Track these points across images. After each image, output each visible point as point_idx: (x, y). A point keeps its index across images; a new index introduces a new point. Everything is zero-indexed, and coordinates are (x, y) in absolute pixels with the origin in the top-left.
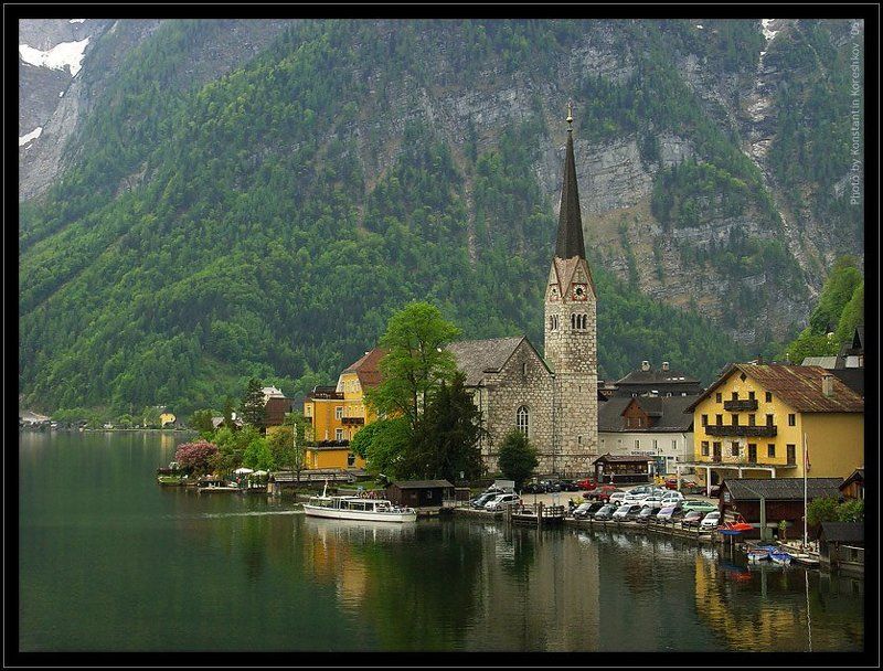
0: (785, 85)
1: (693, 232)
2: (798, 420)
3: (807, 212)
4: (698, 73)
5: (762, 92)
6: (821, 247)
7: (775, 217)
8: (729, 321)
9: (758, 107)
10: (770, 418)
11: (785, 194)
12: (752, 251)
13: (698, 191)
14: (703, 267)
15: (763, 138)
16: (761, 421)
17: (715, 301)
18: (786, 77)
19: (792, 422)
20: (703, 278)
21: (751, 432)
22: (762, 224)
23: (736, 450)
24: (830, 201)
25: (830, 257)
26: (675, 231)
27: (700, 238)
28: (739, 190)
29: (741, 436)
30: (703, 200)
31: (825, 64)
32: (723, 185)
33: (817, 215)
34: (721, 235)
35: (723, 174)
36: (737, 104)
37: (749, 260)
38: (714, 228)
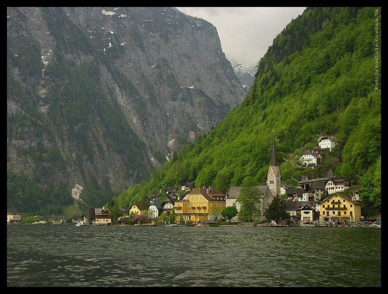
0: (53, 84)
1: (21, 142)
2: (353, 206)
3: (65, 137)
4: (19, 75)
5: (44, 86)
6: (70, 151)
7: (54, 138)
8: (38, 180)
9: (43, 92)
10: (345, 206)
11: (56, 129)
12: (46, 152)
13: (23, 125)
14: (26, 157)
15: (45, 105)
16: (342, 206)
17: (31, 172)
18: (54, 81)
19: (351, 206)
20: (26, 161)
21: (339, 209)
22: (49, 140)
23: (334, 213)
24: (74, 133)
25: (74, 155)
26: (14, 141)
27: (24, 145)
28: (40, 126)
29: (336, 210)
30: (26, 129)
31: (68, 78)
32: (34, 124)
33: (69, 138)
34: (33, 144)
35: (34, 119)
36: (34, 89)
37: (45, 155)
38: (31, 141)
